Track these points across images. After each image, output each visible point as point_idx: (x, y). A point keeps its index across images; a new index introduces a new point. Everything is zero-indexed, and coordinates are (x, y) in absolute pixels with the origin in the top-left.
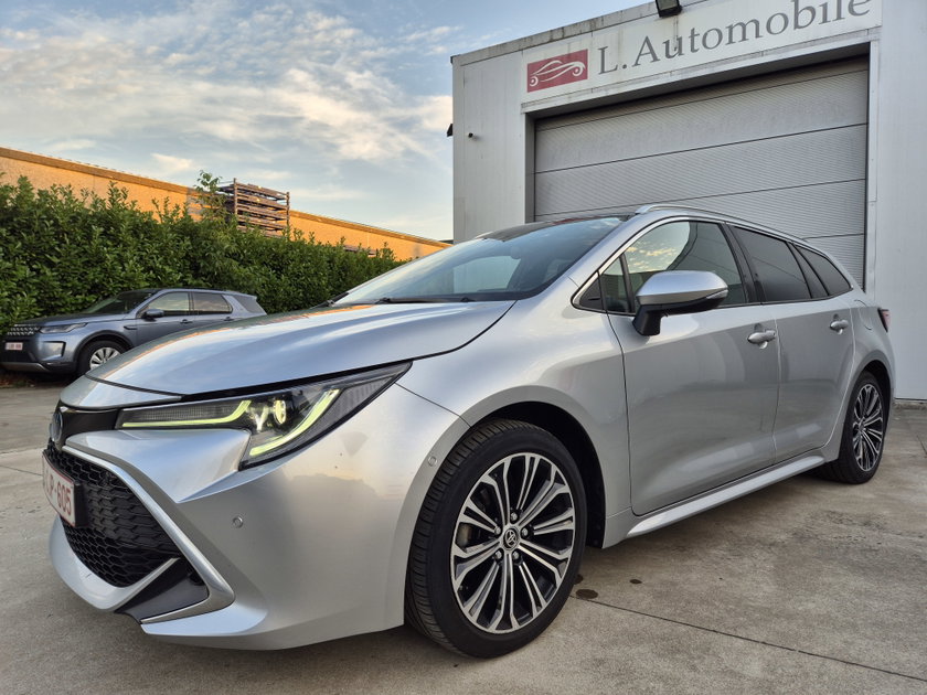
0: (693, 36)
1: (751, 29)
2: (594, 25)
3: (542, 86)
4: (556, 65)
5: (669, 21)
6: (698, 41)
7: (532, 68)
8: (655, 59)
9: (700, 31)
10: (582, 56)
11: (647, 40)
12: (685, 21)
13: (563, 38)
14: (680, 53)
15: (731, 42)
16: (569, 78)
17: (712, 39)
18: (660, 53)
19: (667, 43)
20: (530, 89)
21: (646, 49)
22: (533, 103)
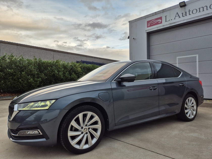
0: (189, 11)
2: (164, 11)
3: (150, 26)
4: (154, 21)
5: (183, 8)
6: (191, 13)
7: (148, 22)
8: (180, 17)
10: (161, 18)
12: (187, 8)
13: (156, 15)
14: (186, 15)
19: (183, 13)
20: (148, 27)
21: (177, 15)
22: (148, 30)
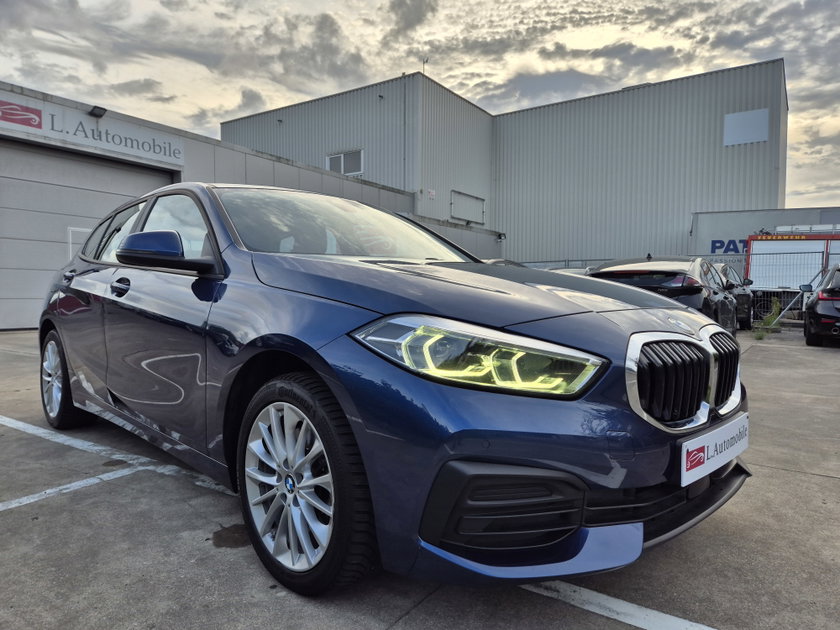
0: (107, 134)
1: (135, 143)
2: (45, 97)
4: (16, 110)
5: (93, 119)
6: (110, 139)
9: (112, 133)
10: (38, 113)
11: (81, 123)
12: (104, 124)
13: (22, 94)
14: (100, 139)
15: (126, 145)
17: (117, 140)
21: (80, 128)
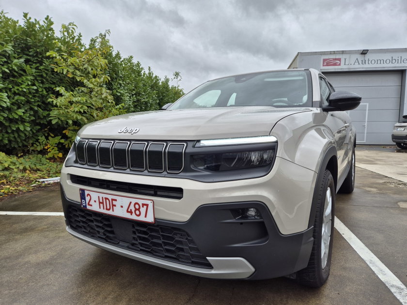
0: (369, 60)
1: (382, 61)
2: (343, 52)
3: (327, 65)
4: (332, 61)
6: (370, 62)
7: (324, 60)
8: (359, 64)
9: (371, 59)
10: (339, 60)
11: (357, 59)
13: (334, 54)
14: (365, 64)
15: (377, 63)
16: (335, 64)
17: (373, 62)
18: (360, 62)
19: (362, 61)
20: (323, 66)
21: (357, 61)
22: (324, 69)
